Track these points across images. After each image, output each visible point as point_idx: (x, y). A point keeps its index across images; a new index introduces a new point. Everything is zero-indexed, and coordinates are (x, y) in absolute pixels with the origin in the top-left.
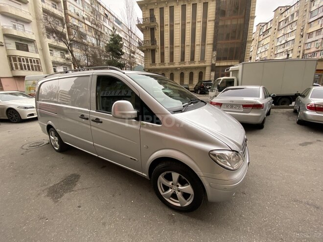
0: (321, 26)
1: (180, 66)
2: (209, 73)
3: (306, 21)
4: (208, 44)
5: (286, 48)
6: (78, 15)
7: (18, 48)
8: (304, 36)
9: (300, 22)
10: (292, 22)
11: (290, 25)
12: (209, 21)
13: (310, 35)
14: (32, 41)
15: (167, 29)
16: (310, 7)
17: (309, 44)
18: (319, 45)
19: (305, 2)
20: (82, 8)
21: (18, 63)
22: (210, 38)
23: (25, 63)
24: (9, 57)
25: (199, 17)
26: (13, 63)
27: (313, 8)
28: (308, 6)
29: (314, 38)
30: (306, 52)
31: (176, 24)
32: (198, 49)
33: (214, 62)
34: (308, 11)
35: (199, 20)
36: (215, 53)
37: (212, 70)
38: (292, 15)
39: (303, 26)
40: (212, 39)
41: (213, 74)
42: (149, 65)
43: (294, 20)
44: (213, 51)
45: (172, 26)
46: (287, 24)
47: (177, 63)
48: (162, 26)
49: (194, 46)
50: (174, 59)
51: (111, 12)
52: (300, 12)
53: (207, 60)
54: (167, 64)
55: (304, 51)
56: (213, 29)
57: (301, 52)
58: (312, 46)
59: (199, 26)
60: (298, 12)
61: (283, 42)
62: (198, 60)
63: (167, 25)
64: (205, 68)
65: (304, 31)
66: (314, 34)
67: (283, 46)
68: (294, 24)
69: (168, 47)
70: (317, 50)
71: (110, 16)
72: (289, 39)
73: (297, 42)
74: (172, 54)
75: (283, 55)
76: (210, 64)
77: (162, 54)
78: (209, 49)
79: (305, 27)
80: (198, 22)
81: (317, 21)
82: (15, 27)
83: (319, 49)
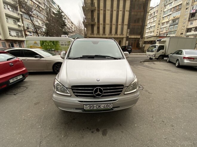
0: (169, 20)
1: (109, 36)
2: (125, 42)
3: (161, 16)
4: (125, 25)
5: (150, 30)
8: (160, 24)
9: (158, 17)
10: (154, 16)
11: (153, 18)
12: (126, 11)
13: (163, 24)
15: (102, 12)
16: (164, 9)
17: (163, 29)
18: (168, 29)
19: (162, 6)
22: (126, 21)
25: (121, 8)
27: (165, 10)
28: (163, 8)
29: (165, 25)
30: (161, 33)
31: (107, 10)
32: (119, 27)
33: (128, 35)
34: (162, 11)
35: (121, 10)
36: (129, 30)
37: (127, 40)
38: (154, 13)
39: (160, 19)
40: (127, 22)
41: (127, 42)
42: (90, 34)
43: (155, 15)
44: (128, 29)
45: (105, 11)
46: (151, 17)
47: (107, 35)
48: (99, 10)
49: (118, 25)
50: (106, 32)
52: (159, 11)
53: (124, 34)
54: (101, 35)
55: (160, 32)
56: (128, 16)
57: (158, 32)
58: (164, 30)
59: (121, 13)
60: (157, 11)
61: (149, 27)
62: (119, 33)
63: (102, 10)
64: (123, 38)
65: (161, 22)
66: (165, 23)
67: (149, 29)
68: (155, 17)
69: (102, 24)
70: (166, 32)
72: (152, 25)
73: (156, 27)
74: (104, 28)
75: (149, 33)
76: (126, 36)
77: (98, 28)
78: (125, 27)
79: (161, 20)
80: (120, 11)
81: (167, 17)
83: (167, 31)
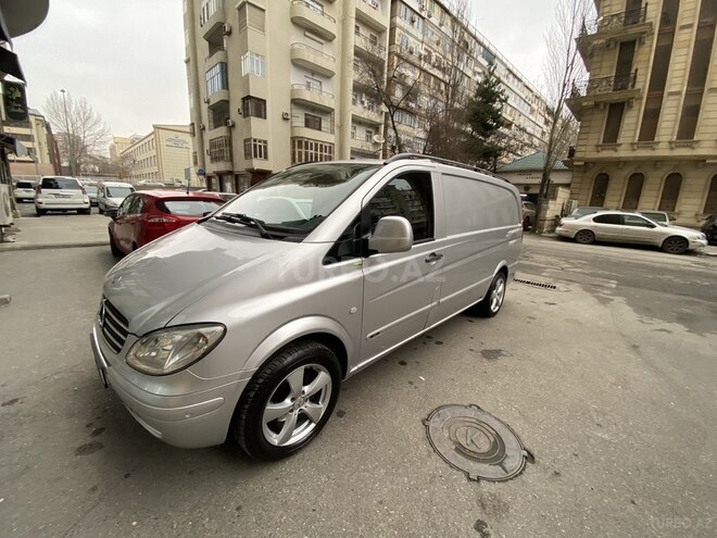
6: (411, 53)
7: (307, 125)
14: (328, 111)
20: (420, 37)
21: (303, 151)
23: (313, 151)
24: (293, 139)
26: (297, 150)
42: (590, 149)
47: (707, 144)
50: (699, 130)
51: (478, 35)
63: (690, 26)
69: (679, 94)
71: (472, 44)
82: (308, 86)
